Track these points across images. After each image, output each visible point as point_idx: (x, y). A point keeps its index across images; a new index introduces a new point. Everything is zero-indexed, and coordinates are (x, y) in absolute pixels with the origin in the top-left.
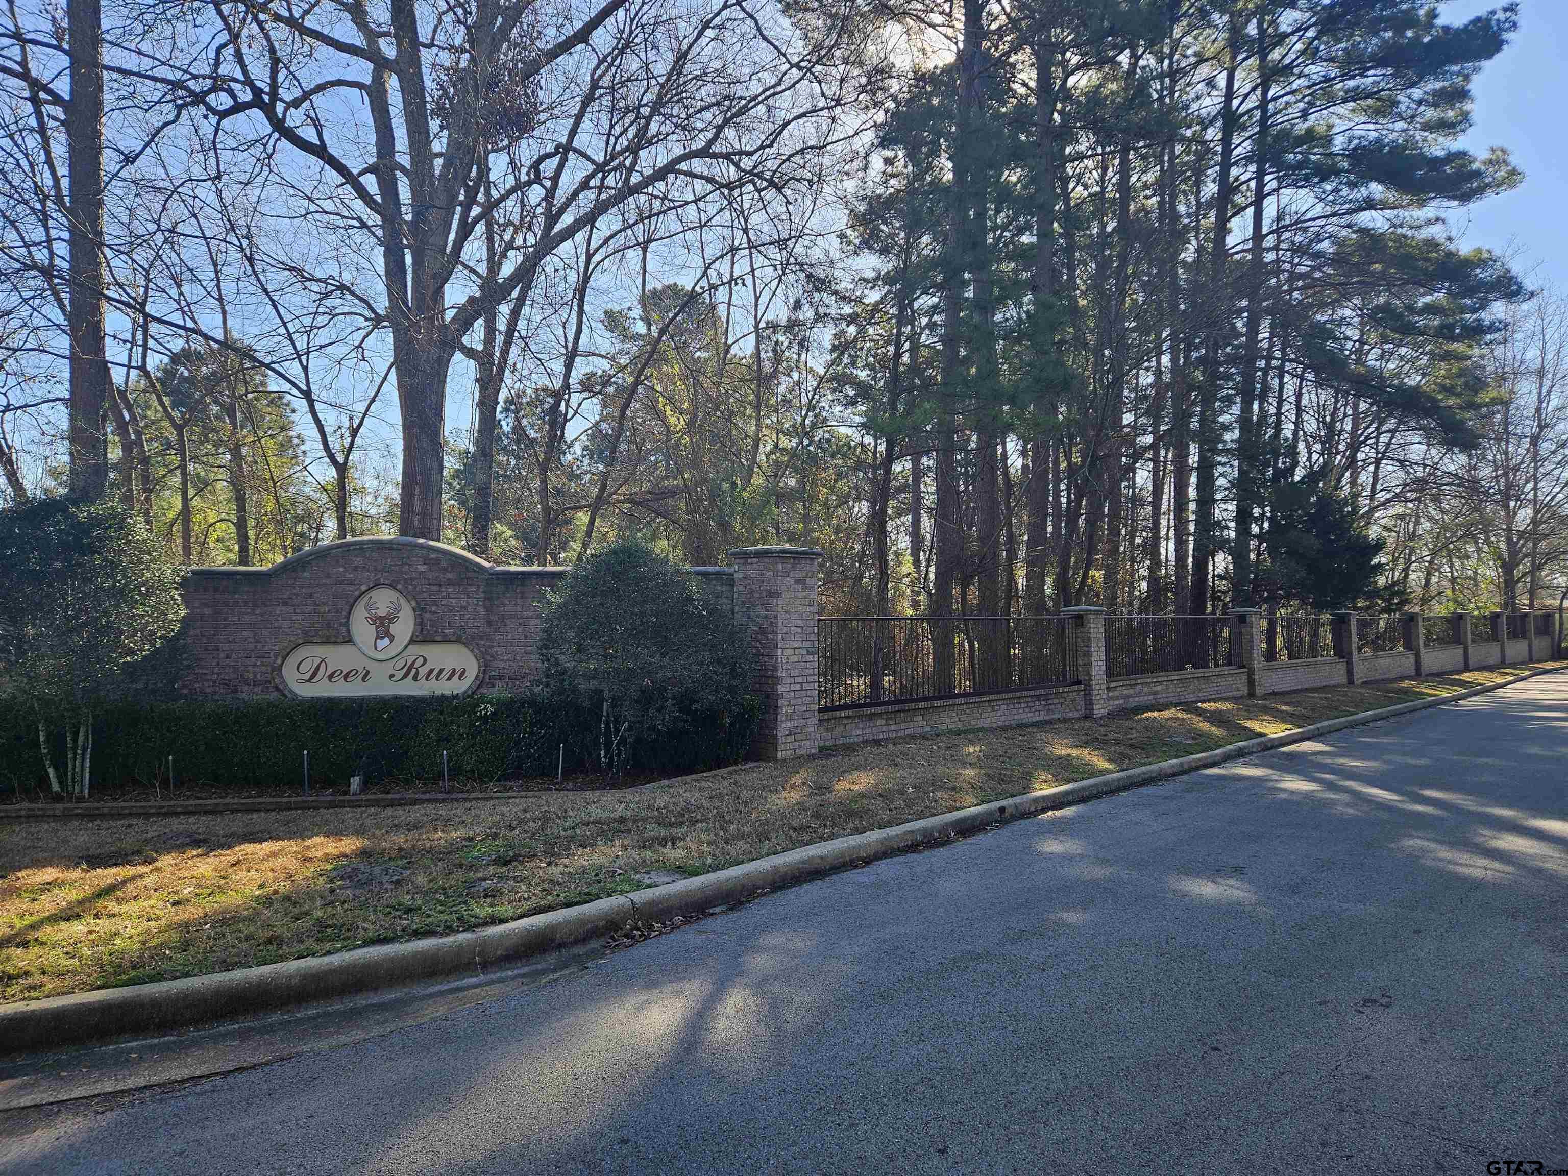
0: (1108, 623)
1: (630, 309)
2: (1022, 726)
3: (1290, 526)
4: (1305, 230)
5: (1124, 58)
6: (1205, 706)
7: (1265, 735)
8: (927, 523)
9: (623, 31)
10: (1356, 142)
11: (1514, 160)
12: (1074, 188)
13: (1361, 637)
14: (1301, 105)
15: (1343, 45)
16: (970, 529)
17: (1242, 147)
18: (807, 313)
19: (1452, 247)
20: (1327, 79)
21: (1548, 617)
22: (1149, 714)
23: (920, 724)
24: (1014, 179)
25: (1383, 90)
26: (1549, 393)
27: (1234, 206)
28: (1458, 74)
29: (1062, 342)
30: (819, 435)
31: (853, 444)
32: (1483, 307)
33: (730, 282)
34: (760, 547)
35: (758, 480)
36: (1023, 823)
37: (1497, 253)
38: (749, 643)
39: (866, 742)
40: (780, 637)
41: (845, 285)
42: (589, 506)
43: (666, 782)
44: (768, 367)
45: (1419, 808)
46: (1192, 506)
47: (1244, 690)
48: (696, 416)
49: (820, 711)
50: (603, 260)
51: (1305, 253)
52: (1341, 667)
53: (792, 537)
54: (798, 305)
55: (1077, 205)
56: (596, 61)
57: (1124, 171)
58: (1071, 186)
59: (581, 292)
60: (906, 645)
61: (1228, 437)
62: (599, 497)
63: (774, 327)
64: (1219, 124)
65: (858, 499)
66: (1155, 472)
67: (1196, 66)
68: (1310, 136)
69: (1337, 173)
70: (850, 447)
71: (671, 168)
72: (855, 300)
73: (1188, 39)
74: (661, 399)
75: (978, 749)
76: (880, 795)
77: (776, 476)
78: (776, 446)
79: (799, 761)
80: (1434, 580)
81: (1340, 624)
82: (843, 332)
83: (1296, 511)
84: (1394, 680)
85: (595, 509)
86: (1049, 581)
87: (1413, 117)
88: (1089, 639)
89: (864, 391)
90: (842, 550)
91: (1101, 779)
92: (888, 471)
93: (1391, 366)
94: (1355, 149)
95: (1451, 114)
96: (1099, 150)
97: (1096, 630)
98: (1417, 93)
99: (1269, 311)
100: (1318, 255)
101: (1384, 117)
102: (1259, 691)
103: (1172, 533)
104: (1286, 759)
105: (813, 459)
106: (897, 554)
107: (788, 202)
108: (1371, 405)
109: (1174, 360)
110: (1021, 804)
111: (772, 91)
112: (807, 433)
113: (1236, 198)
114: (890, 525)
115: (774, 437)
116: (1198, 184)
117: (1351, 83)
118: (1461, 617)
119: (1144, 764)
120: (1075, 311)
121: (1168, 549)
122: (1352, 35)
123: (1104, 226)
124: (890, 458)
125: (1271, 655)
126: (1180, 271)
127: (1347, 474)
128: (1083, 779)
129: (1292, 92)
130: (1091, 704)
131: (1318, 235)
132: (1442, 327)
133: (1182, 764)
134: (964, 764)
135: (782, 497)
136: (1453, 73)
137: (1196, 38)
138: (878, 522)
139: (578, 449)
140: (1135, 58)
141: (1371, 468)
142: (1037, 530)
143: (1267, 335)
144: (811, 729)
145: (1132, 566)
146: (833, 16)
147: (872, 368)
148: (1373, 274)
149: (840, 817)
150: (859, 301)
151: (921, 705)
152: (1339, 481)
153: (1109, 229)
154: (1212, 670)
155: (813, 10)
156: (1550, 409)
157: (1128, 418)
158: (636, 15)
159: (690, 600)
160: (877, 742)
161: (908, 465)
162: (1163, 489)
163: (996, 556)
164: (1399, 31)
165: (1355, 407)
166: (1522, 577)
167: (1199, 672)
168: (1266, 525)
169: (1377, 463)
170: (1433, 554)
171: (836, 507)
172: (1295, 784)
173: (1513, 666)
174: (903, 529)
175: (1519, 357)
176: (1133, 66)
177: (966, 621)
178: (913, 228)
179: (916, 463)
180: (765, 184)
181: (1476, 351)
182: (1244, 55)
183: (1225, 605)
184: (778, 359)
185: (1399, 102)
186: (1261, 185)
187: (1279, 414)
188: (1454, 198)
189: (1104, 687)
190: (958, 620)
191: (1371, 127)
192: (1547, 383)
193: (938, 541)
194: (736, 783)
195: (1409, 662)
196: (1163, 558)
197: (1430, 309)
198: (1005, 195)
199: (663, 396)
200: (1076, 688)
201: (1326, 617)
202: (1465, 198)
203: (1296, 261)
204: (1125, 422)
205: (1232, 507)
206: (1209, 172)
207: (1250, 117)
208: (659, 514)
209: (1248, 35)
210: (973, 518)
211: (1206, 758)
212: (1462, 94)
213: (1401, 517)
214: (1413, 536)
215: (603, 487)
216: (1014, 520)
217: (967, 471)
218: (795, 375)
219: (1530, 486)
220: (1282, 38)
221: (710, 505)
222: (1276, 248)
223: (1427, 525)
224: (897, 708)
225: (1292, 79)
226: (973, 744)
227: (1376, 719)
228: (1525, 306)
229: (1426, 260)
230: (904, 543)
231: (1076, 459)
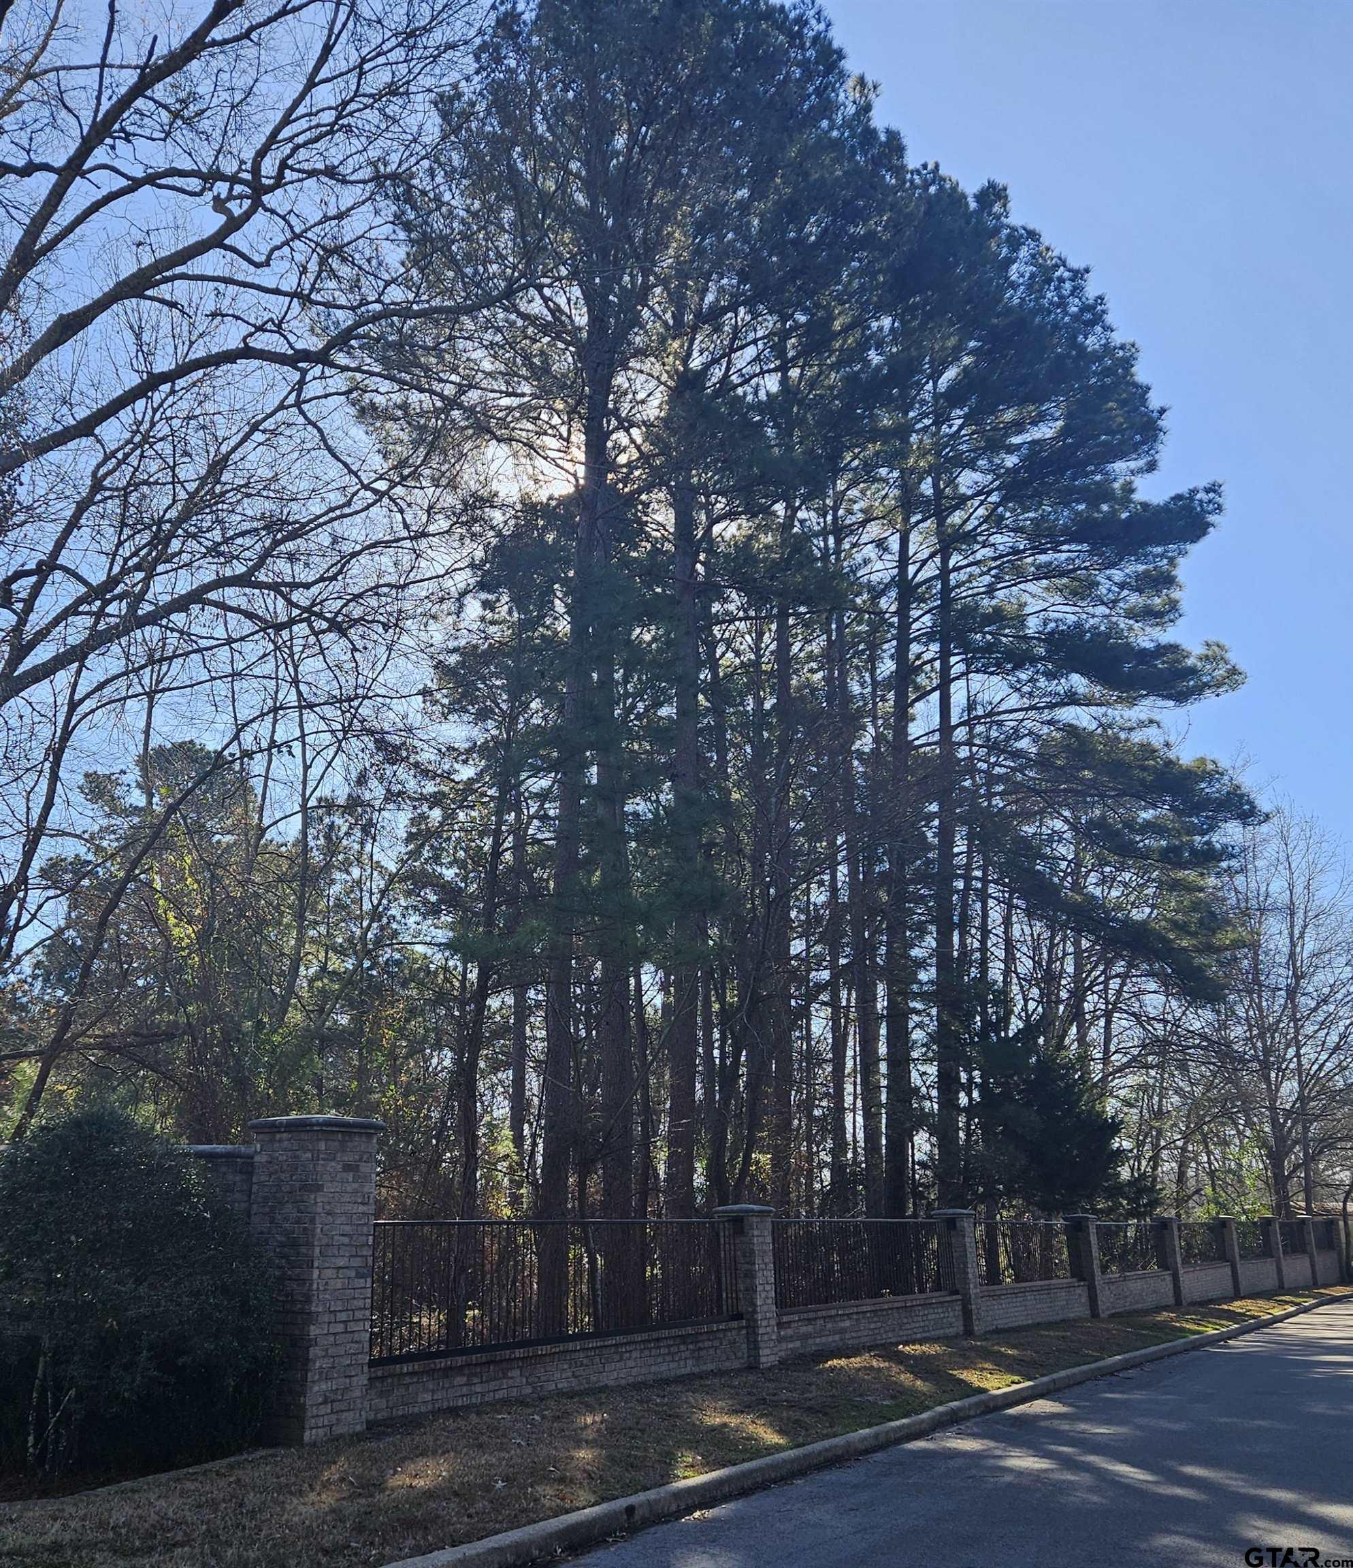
0: (778, 1232)
1: (123, 772)
2: (663, 1382)
3: (1007, 1096)
4: (1000, 724)
5: (780, 508)
6: (908, 1349)
7: (983, 1391)
8: (533, 1083)
9: (141, 423)
10: (1053, 625)
11: (1233, 657)
12: (723, 654)
13: (1106, 1249)
14: (987, 579)
15: (1032, 515)
16: (592, 1092)
17: (922, 621)
18: (373, 791)
19: (1172, 755)
20: (1015, 551)
21: (1330, 1225)
22: (835, 1362)
23: (516, 1382)
24: (647, 637)
25: (1079, 568)
26: (1302, 934)
27: (917, 688)
28: (1162, 556)
29: (711, 844)
30: (387, 954)
31: (433, 967)
32: (1211, 829)
33: (269, 749)
34: (294, 1116)
35: (295, 1016)
36: (660, 1530)
37: (1224, 764)
38: (270, 1260)
39: (436, 1413)
40: (317, 1250)
41: (427, 756)
42: (40, 1053)
43: (127, 1484)
44: (317, 857)
45: (1179, 1491)
46: (883, 1067)
47: (958, 1327)
48: (211, 925)
49: (372, 1364)
50: (93, 711)
51: (1003, 751)
52: (1081, 1293)
53: (340, 1102)
54: (362, 780)
55: (726, 676)
56: (101, 456)
57: (783, 639)
58: (719, 652)
59: (56, 754)
60: (500, 1262)
61: (923, 976)
62: (58, 1039)
63: (329, 805)
64: (893, 594)
65: (438, 1046)
66: (835, 1019)
67: (863, 524)
68: (998, 616)
69: (1034, 660)
70: (428, 972)
71: (197, 596)
72: (440, 776)
73: (854, 493)
74: (161, 902)
75: (598, 1419)
76: (456, 1494)
77: (321, 1010)
78: (324, 968)
79: (336, 1444)
80: (1191, 1173)
81: (1076, 1229)
82: (423, 817)
83: (1011, 1077)
84: (1147, 1312)
85: (49, 1058)
86: (700, 1167)
87: (1115, 602)
88: (752, 1251)
89: (451, 896)
90: (414, 1120)
91: (768, 1460)
92: (481, 1007)
93: (1115, 893)
94: (1052, 633)
95: (1157, 601)
96: (752, 613)
97: (762, 1239)
98: (1118, 575)
99: (963, 820)
100: (1017, 754)
101: (1083, 599)
102: (978, 1328)
103: (859, 1103)
104: (1012, 1425)
105: (376, 989)
106: (491, 1126)
107: (354, 649)
108: (1095, 943)
109: (853, 873)
110: (657, 1501)
111: (338, 512)
112: (369, 952)
113: (919, 680)
114: (481, 1085)
115: (322, 956)
116: (873, 661)
117: (1042, 558)
118: (1223, 1224)
119: (827, 1437)
120: (726, 808)
121: (854, 1124)
122: (1041, 504)
123: (760, 702)
124: (482, 993)
125: (993, 1275)
126: (856, 763)
127: (1074, 1029)
128: (744, 1461)
129: (977, 563)
130: (757, 1348)
131: (1016, 731)
132: (1167, 850)
133: (876, 1436)
134: (579, 1443)
135: (329, 1040)
136: (1157, 556)
137: (863, 492)
138: (464, 1080)
139: (26, 966)
140: (792, 510)
141: (1102, 1022)
142: (682, 1092)
143: (964, 849)
144: (357, 1393)
145: (809, 1148)
146: (423, 429)
147: (462, 864)
148: (1082, 781)
149: (395, 1531)
150: (447, 776)
151: (519, 1353)
152: (1062, 1038)
153: (767, 705)
154: (917, 1298)
155: (396, 420)
156: (1305, 955)
157: (797, 946)
158: (161, 405)
159: (186, 1195)
160: (453, 1412)
161: (510, 1001)
162: (846, 1042)
163: (627, 1130)
164: (1094, 504)
165: (1077, 944)
166: (1294, 1171)
167: (898, 1301)
168: (975, 1094)
169: (1108, 1015)
170: (1186, 1137)
171: (406, 1058)
172: (1024, 1461)
173: (1293, 1291)
174: (501, 1089)
175: (1263, 889)
176: (790, 518)
177: (584, 1226)
178: (519, 690)
179: (520, 998)
180: (325, 625)
181: (1212, 881)
182: (919, 517)
183: (929, 1205)
184: (332, 847)
185: (1098, 584)
186: (946, 668)
187: (984, 949)
188: (1169, 697)
189: (773, 1322)
190: (574, 1224)
191: (1067, 608)
192: (1299, 922)
193: (547, 1110)
194: (239, 1480)
195: (1165, 1285)
196: (849, 1137)
197: (1151, 828)
198: (636, 658)
199: (166, 899)
200: (735, 1324)
201: (1059, 1223)
202: (1181, 697)
203: (993, 760)
204: (793, 952)
205: (932, 1069)
206: (885, 646)
207: (929, 588)
208: (143, 1064)
209: (922, 495)
210: (597, 1078)
211: (908, 1426)
212: (1168, 580)
213: (1143, 1088)
214: (1160, 1114)
215: (65, 1026)
216: (652, 1081)
217: (588, 1010)
218: (356, 872)
219: (1291, 1052)
220: (962, 500)
221: (224, 1052)
222: (969, 743)
223: (1176, 1099)
224: (484, 1357)
225: (977, 547)
226: (591, 1410)
227: (1126, 1366)
228: (1265, 828)
229: (1144, 769)
230: (502, 1110)
231: (732, 998)
